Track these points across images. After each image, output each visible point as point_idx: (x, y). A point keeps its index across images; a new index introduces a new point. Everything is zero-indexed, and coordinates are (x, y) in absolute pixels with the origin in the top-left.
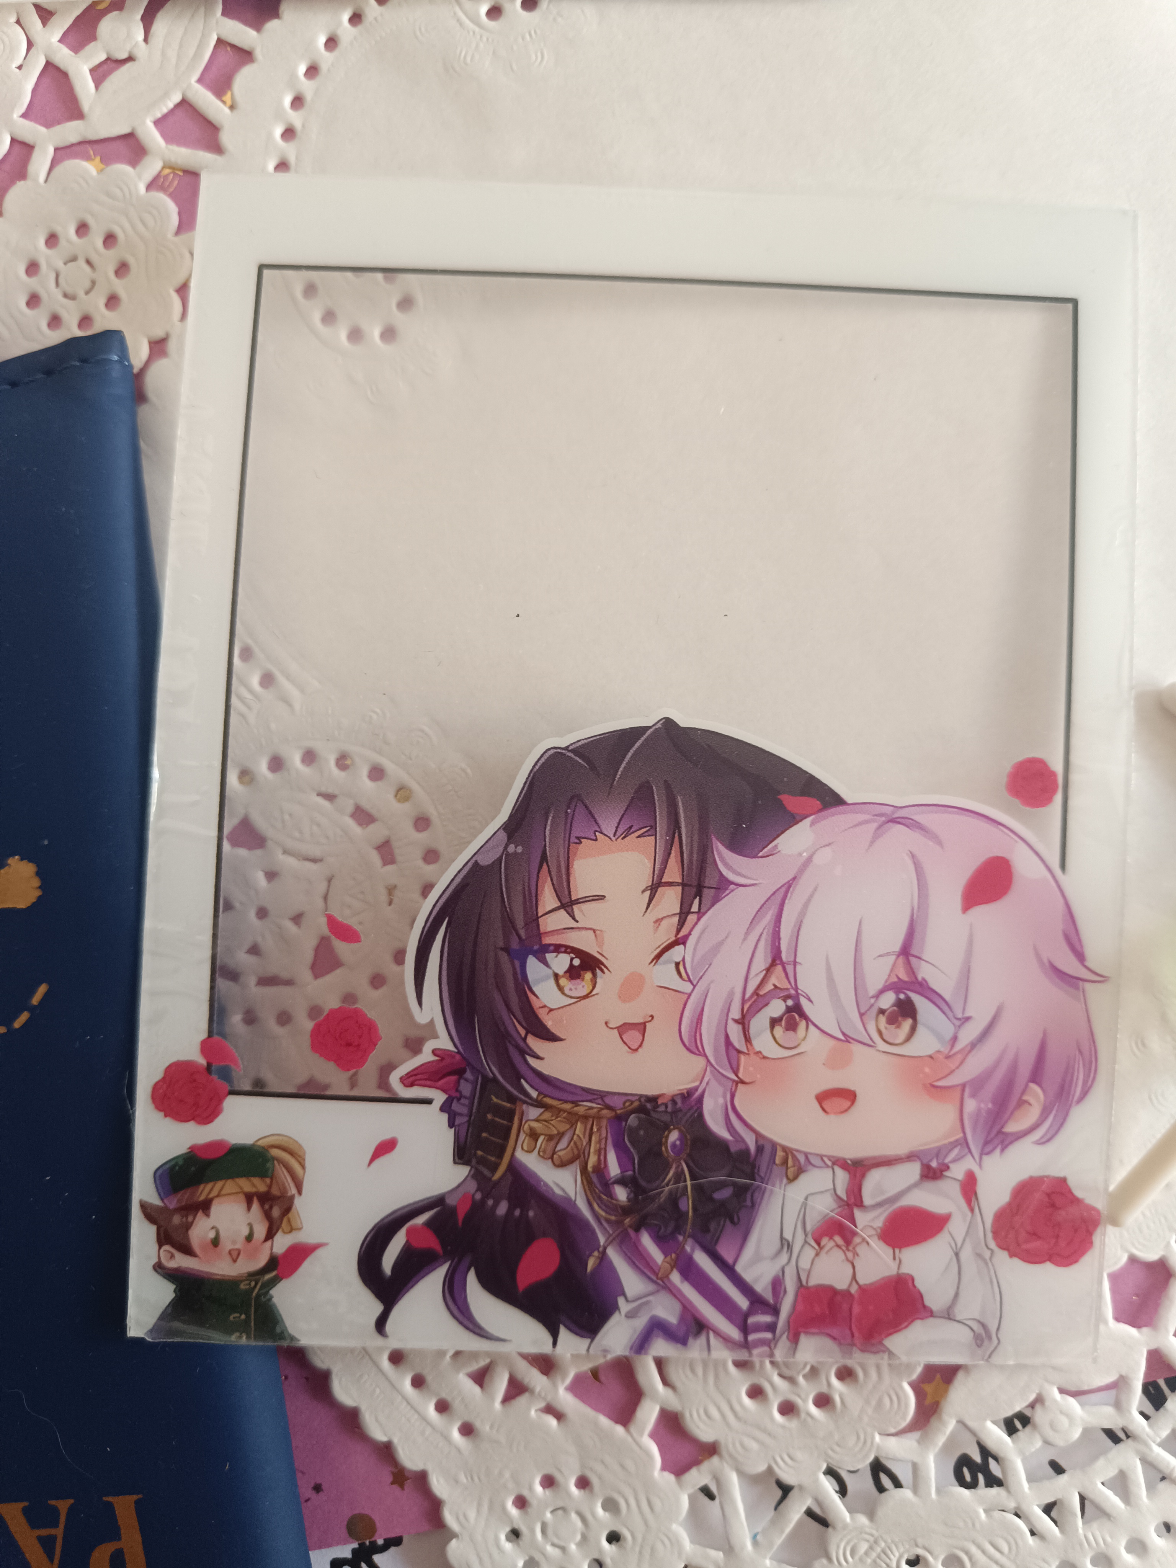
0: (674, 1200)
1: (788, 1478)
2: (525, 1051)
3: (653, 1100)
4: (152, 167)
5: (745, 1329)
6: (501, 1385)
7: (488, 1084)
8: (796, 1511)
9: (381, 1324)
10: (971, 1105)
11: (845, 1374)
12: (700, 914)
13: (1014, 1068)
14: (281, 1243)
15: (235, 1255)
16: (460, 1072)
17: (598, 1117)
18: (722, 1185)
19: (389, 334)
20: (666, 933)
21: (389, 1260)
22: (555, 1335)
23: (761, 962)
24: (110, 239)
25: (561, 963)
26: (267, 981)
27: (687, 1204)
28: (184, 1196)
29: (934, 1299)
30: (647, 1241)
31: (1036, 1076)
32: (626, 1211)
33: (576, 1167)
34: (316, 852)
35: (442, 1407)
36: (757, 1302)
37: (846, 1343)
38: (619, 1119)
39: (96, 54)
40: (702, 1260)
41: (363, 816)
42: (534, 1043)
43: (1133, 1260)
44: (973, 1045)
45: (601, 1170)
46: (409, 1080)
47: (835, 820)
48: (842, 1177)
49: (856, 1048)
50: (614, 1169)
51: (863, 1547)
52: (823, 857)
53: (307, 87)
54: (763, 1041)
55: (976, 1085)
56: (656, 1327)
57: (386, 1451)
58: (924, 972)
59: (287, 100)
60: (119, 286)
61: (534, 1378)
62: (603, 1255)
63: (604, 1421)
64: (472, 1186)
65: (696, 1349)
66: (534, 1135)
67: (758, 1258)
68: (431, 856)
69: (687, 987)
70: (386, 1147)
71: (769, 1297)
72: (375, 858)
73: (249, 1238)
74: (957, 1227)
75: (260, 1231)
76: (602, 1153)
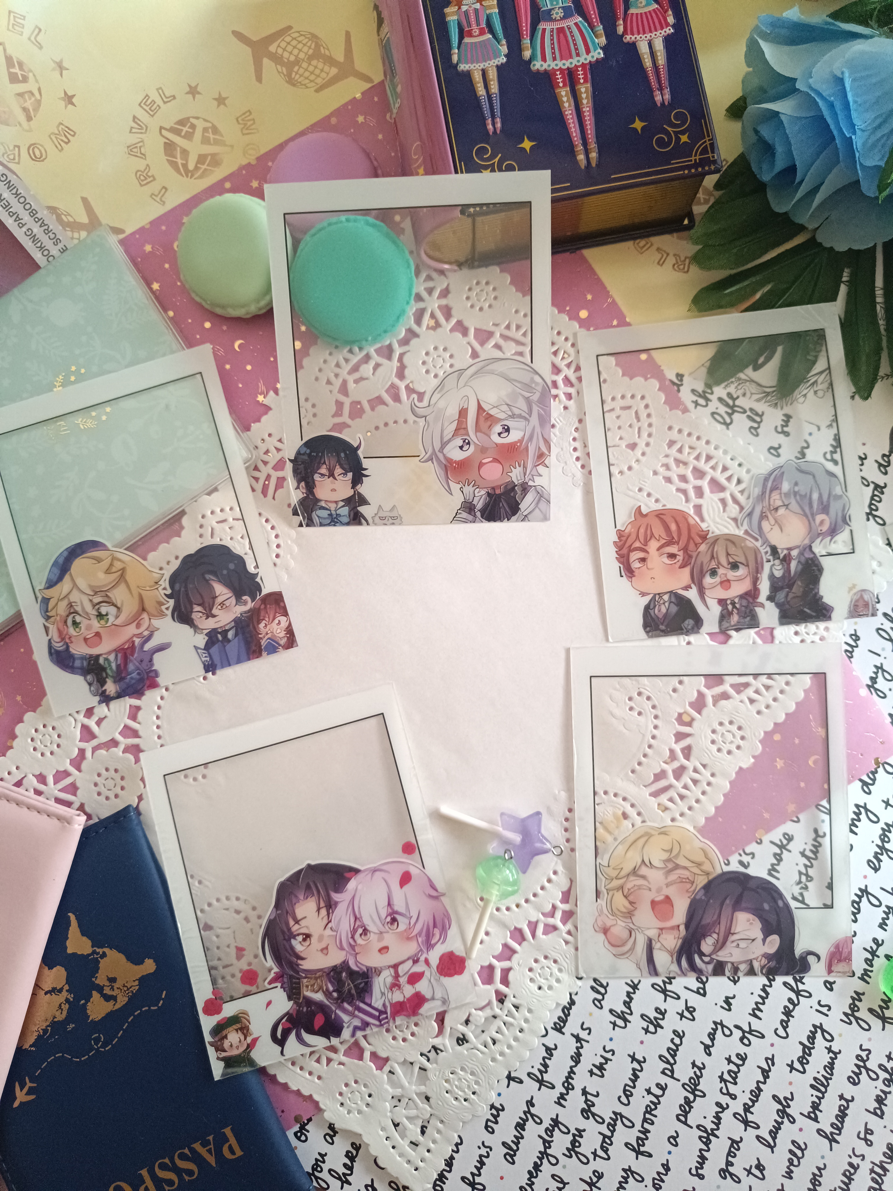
0: (349, 990)
1: (412, 1061)
2: (298, 965)
3: (335, 966)
4: (122, 747)
5: (380, 1021)
6: (324, 1061)
7: (291, 977)
8: (416, 1069)
9: (282, 1053)
10: (420, 940)
11: (416, 1025)
12: (333, 912)
13: (428, 926)
14: (249, 1040)
15: (237, 1048)
16: (282, 976)
17: (322, 976)
18: (361, 983)
19: (204, 777)
20: (325, 921)
21: (279, 1035)
22: (329, 1039)
23: (352, 920)
24: (116, 771)
25: (300, 938)
26: (224, 967)
27: (353, 991)
28: (219, 1036)
29: (428, 995)
30: (346, 1005)
31: (435, 926)
32: (337, 999)
33: (321, 991)
34: (228, 926)
35: (310, 1073)
36: (381, 1012)
37: (408, 1016)
38: (328, 974)
39: (95, 718)
40: (362, 1005)
41: (238, 912)
42: (300, 962)
43: (482, 967)
44: (415, 923)
45: (327, 990)
46: (270, 983)
47: (360, 876)
48: (392, 971)
49: (385, 935)
50: (331, 988)
51: (437, 1073)
52: (360, 887)
53: (159, 712)
54: (360, 941)
55: (420, 933)
56: (356, 1028)
57: (298, 1093)
58: (396, 908)
59: (155, 718)
60: (123, 783)
61: (332, 1055)
62: (336, 1013)
63: (356, 1061)
64: (295, 1006)
65: (368, 1031)
66: (307, 986)
67: (376, 1001)
68: (259, 917)
69: (335, 933)
70: (269, 1003)
71: (383, 1009)
72: (245, 923)
73: (240, 1041)
74: (427, 974)
75: (242, 1038)
76: (326, 985)
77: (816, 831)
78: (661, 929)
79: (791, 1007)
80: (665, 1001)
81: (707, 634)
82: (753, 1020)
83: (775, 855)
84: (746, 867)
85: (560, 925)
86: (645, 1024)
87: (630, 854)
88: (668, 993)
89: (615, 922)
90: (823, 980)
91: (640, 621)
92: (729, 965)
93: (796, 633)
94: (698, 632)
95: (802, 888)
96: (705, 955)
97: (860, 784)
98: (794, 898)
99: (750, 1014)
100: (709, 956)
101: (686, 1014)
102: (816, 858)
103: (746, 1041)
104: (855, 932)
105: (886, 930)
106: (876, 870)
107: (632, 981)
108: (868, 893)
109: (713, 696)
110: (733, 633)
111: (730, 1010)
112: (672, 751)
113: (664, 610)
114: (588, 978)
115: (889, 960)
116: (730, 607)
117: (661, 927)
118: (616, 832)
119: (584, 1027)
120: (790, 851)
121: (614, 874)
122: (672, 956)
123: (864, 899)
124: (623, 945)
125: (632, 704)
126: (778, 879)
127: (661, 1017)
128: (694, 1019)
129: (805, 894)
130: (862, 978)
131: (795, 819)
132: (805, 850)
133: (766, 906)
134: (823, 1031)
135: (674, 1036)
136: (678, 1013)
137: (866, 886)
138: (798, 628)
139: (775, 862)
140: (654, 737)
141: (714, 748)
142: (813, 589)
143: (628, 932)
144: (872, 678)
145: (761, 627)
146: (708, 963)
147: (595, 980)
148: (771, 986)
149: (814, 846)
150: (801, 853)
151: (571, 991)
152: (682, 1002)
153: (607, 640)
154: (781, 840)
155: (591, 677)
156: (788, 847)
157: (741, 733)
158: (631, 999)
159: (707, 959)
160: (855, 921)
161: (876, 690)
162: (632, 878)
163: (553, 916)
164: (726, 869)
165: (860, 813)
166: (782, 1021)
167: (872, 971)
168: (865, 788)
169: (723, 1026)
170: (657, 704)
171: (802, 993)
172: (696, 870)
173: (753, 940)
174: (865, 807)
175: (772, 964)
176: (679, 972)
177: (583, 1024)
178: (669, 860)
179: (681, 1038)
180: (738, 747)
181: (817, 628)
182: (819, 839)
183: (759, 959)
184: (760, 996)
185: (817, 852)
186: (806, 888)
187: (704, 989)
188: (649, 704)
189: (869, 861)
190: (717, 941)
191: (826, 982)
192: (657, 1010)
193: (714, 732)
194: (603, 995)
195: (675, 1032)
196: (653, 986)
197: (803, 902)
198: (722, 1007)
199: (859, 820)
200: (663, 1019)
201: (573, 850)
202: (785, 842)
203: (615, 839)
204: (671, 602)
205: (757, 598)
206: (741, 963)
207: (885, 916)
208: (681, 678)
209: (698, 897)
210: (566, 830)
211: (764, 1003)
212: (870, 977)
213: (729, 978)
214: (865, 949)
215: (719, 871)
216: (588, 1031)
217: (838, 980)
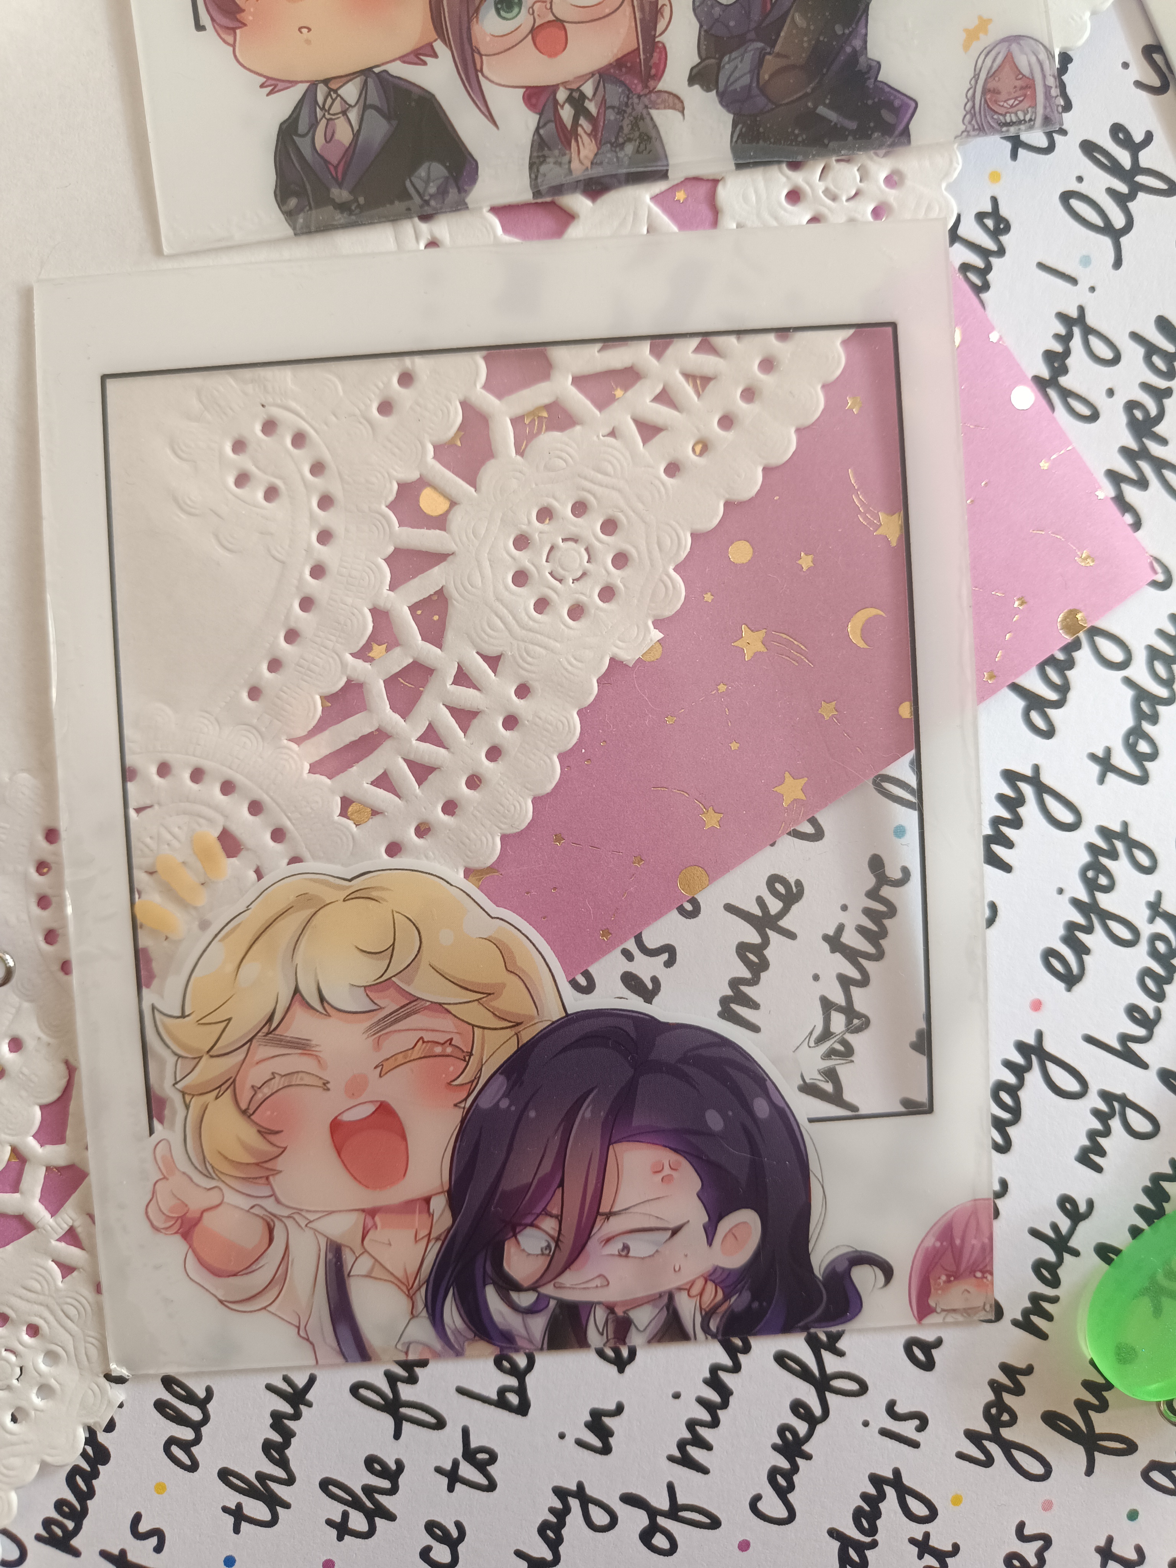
77: (876, 864)
78: (371, 1213)
79: (802, 1428)
80: (397, 1435)
81: (494, 210)
82: (682, 1476)
83: (743, 949)
84: (648, 993)
85: (38, 1211)
86: (335, 1511)
87: (250, 969)
88: (403, 1410)
89: (213, 1198)
90: (901, 1340)
91: (268, 177)
92: (600, 1314)
93: (794, 196)
94: (460, 206)
95: (831, 1053)
96: (518, 1288)
97: (1020, 704)
98: (809, 1089)
99: (671, 1459)
100: (533, 1288)
101: (467, 1471)
102: (879, 955)
103: (660, 1541)
104: (1004, 1184)
105: (1098, 1169)
106: (1070, 980)
107: (286, 1379)
108: (1045, 1057)
109: (516, 421)
110: (578, 202)
111: (606, 1450)
112: (380, 615)
113: (344, 134)
114: (140, 1378)
115: (1108, 1261)
116: (567, 113)
117: (367, 1205)
118: (202, 899)
119: (143, 1528)
120: (792, 936)
121: (203, 1039)
122: (411, 1298)
123: (1034, 1077)
124: (247, 1270)
125: (244, 461)
126: (755, 1029)
127: (386, 1484)
128: (492, 1486)
129: (845, 1072)
130: (1025, 1324)
131: (808, 829)
132: (841, 928)
133: (714, 1121)
134: (903, 1492)
135: (429, 1541)
136: (439, 1470)
137: (1040, 1035)
138: (798, 178)
139: (745, 973)
140: (318, 571)
141: (527, 597)
142: (848, 38)
143: (259, 1228)
144: (1049, 356)
145: (676, 175)
146: (531, 1311)
147: (168, 1382)
148: (736, 1368)
149: (868, 912)
150: (826, 938)
151: (91, 1421)
152: (452, 1433)
153: (158, 251)
154: (760, 901)
155: (104, 378)
156: (784, 923)
157: (615, 542)
158: (288, 1435)
159: (525, 1299)
160: (1004, 1148)
161: (1066, 394)
162: (262, 1051)
163: (15, 1188)
164: (577, 1003)
165: (1021, 800)
166: (773, 1474)
167: (1054, 1300)
168: (1035, 716)
169: (586, 1501)
170: (327, 457)
171: (837, 1383)
172: (476, 1014)
173: (675, 1231)
174: (1035, 780)
175: (739, 1301)
176: (437, 1345)
177: (137, 1518)
178: (382, 985)
179: (453, 1545)
180: (608, 593)
181: (864, 175)
182: (886, 891)
183: (695, 1290)
184: (702, 1402)
185: (883, 933)
186: (848, 1052)
187: (521, 1391)
188: (303, 460)
189: (1049, 954)
190: (557, 1241)
191: (910, 1346)
192: (371, 1462)
193: (522, 542)
194: (197, 1427)
195: (431, 1527)
196: (355, 1390)
197: (836, 1098)
198: (580, 1443)
199: (1017, 823)
200: (393, 1490)
201: (66, 967)
202: (775, 906)
203: (204, 925)
204: (366, 107)
205: (659, 76)
206: (638, 1303)
207: (1097, 1125)
208: (408, 361)
209: (485, 1103)
210: (43, 902)
211: (715, 1423)
212: (1049, 1317)
213: (601, 1353)
214: (1035, 1233)
215: (556, 1014)
216: (154, 1541)
217: (947, 1335)
